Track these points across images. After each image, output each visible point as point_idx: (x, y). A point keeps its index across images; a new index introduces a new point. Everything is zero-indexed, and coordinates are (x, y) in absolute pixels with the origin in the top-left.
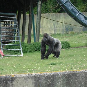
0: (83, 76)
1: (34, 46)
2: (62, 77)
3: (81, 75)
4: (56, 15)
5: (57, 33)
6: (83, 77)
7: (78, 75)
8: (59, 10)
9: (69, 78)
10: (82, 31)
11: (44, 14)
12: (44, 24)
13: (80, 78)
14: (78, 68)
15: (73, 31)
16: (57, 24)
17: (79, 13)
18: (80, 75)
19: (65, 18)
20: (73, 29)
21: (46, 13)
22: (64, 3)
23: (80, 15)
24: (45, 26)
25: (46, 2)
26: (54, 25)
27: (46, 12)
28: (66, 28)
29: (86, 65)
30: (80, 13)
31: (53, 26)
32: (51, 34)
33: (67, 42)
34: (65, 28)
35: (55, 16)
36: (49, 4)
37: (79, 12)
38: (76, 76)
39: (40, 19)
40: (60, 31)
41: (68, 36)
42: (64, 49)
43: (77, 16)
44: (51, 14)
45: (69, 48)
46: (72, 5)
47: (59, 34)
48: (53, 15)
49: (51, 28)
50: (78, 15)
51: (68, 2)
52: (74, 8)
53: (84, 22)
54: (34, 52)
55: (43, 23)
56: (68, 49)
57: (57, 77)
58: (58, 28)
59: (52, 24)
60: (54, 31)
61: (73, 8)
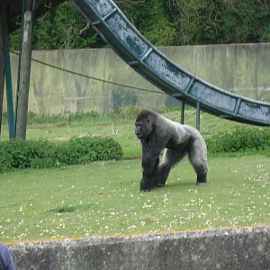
0: (144, 254)
1: (9, 152)
2: (75, 256)
3: (136, 250)
4: (83, 54)
5: (85, 112)
6: (141, 257)
7: (125, 250)
8: (92, 40)
9: (98, 258)
10: (163, 105)
11: (48, 53)
12: (48, 82)
13: (133, 259)
14: (143, 223)
15: (137, 106)
16: (87, 84)
17: (151, 50)
18: (134, 249)
19: (112, 65)
20: (135, 101)
21: (53, 48)
22: (103, 19)
23: (154, 56)
24: (48, 90)
25: (54, 15)
26: (78, 87)
27: (54, 44)
28: (113, 94)
29: (167, 214)
30: (154, 51)
31: (74, 90)
32: (67, 115)
33: (111, 140)
34: (110, 96)
35: (79, 60)
36: (63, 20)
37: (149, 47)
38: (120, 252)
39: (29, 68)
40: (95, 104)
41: (121, 120)
42: (103, 163)
43: (144, 60)
44: (68, 52)
45: (117, 159)
46: (127, 24)
47: (94, 115)
48: (76, 54)
49: (69, 96)
50: (148, 56)
51: (117, 15)
52: (135, 35)
53: (167, 78)
54: (9, 169)
55: (42, 80)
56: (114, 161)
57: (58, 255)
58: (89, 97)
59: (73, 84)
60: (79, 103)
61: (132, 35)
